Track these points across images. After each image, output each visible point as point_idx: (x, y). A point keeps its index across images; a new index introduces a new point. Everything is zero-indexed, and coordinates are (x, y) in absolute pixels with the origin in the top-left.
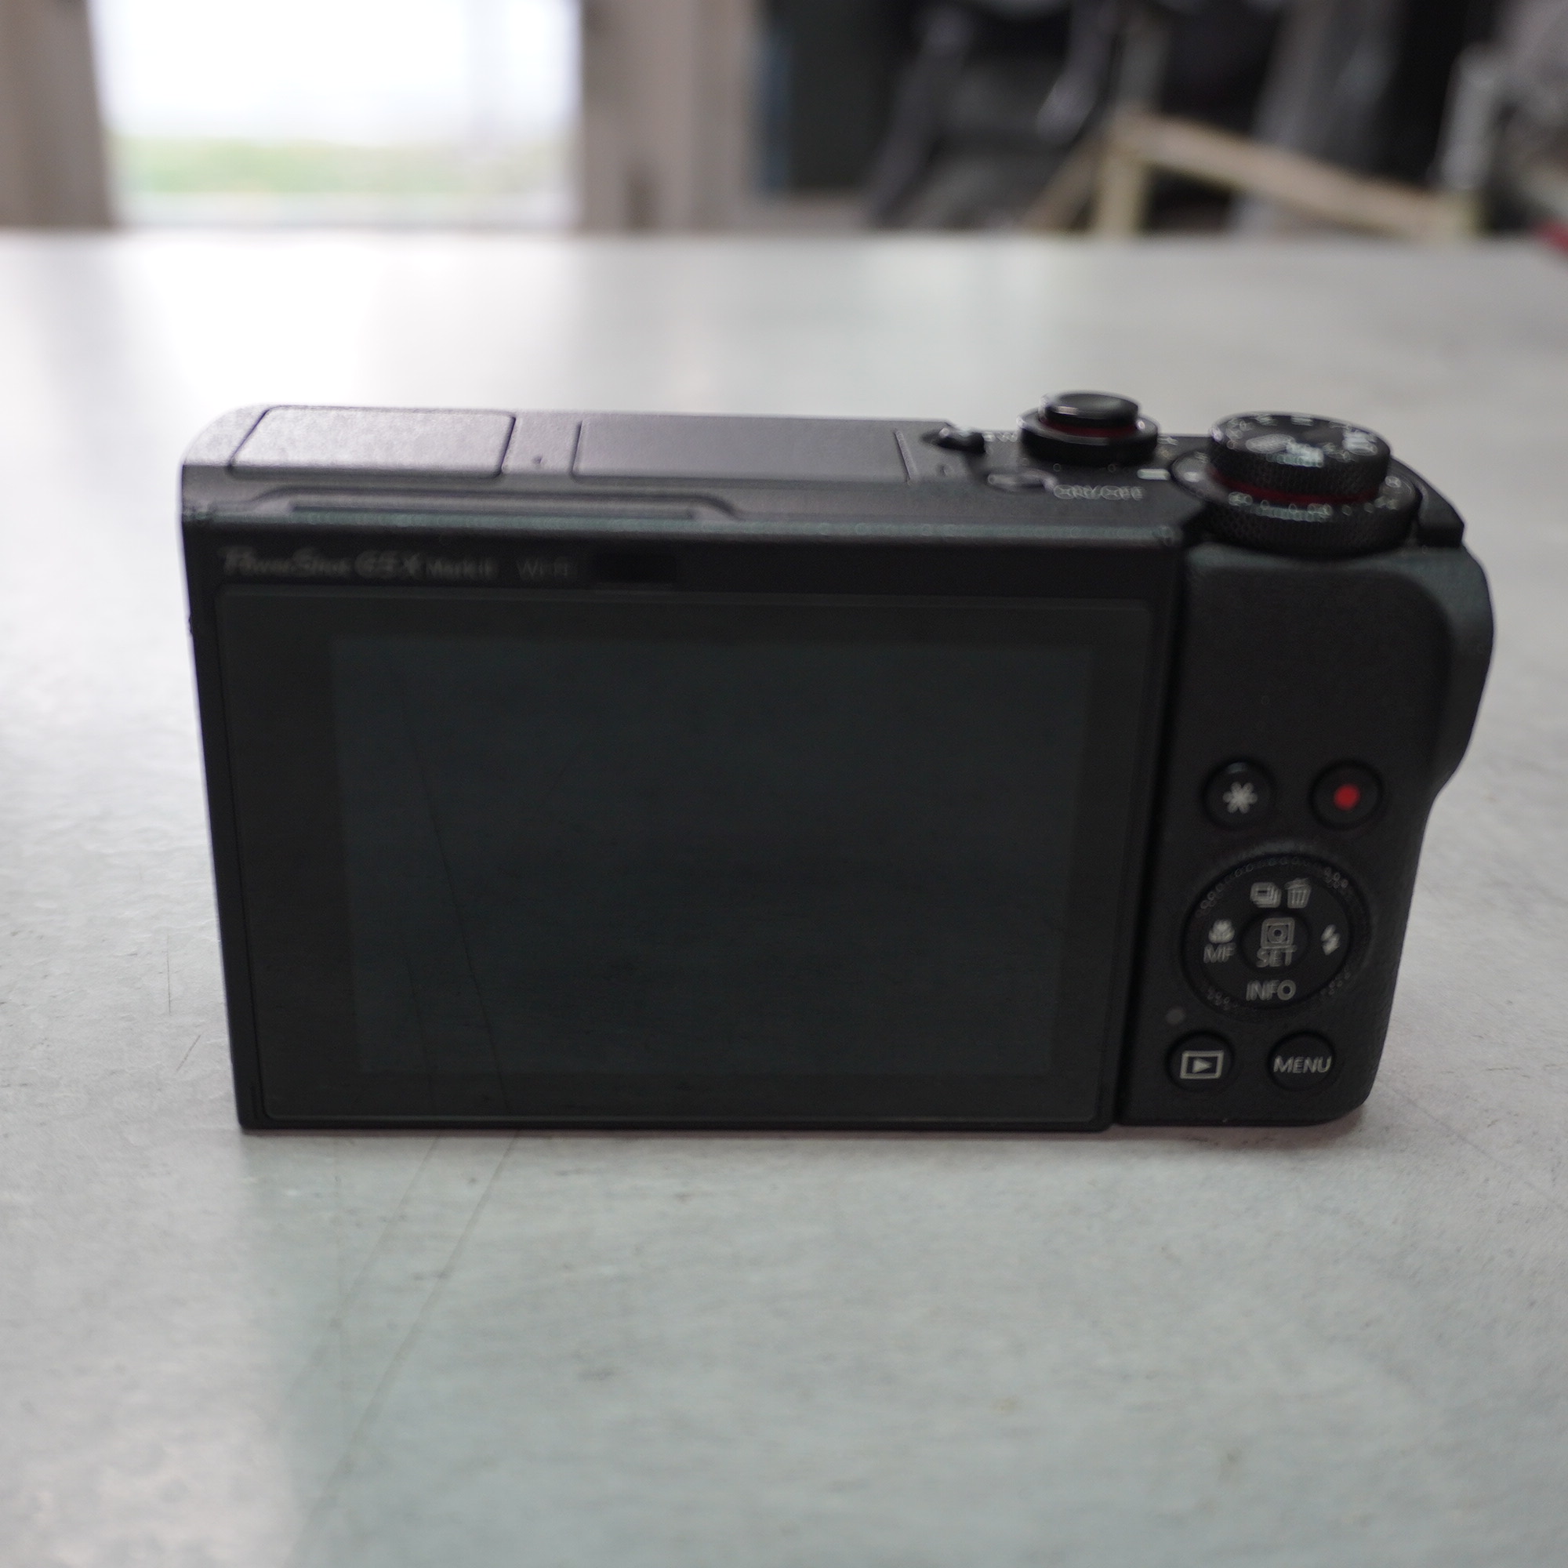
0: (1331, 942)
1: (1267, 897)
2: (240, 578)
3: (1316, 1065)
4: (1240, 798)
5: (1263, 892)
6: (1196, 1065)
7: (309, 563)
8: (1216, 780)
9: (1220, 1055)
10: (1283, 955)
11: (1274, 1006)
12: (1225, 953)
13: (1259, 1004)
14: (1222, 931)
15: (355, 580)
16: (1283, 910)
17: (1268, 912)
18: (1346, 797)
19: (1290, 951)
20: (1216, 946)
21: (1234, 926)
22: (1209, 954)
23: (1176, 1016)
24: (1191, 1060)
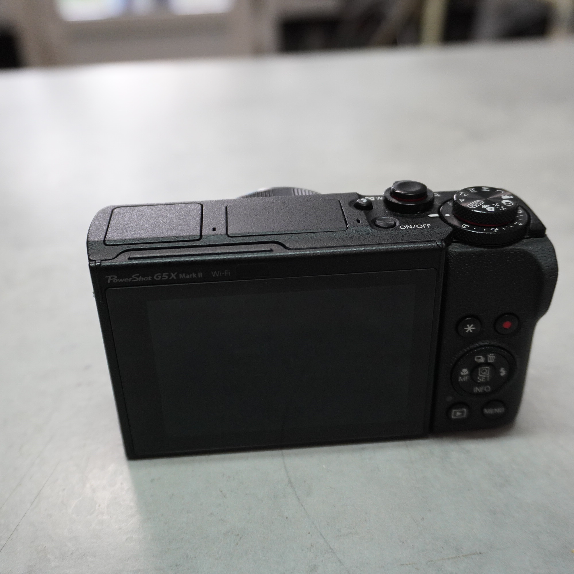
0: (503, 372)
1: (481, 360)
2: (113, 285)
3: (499, 410)
4: (470, 328)
5: (479, 358)
6: (457, 414)
7: (137, 278)
8: (461, 322)
9: (465, 410)
10: (486, 378)
11: (484, 394)
12: (466, 379)
13: (478, 394)
14: (465, 371)
15: (154, 282)
16: (486, 364)
17: (481, 365)
18: (507, 325)
19: (488, 376)
20: (462, 376)
21: (469, 370)
22: (460, 379)
23: (450, 399)
24: (455, 413)
